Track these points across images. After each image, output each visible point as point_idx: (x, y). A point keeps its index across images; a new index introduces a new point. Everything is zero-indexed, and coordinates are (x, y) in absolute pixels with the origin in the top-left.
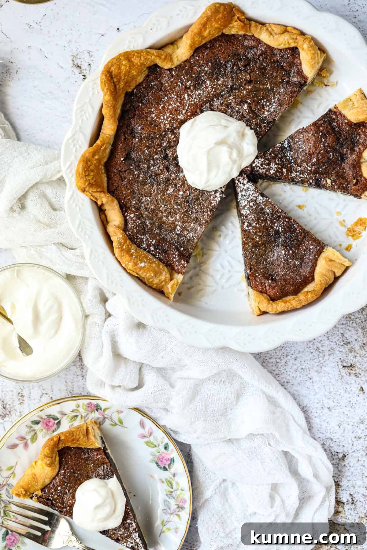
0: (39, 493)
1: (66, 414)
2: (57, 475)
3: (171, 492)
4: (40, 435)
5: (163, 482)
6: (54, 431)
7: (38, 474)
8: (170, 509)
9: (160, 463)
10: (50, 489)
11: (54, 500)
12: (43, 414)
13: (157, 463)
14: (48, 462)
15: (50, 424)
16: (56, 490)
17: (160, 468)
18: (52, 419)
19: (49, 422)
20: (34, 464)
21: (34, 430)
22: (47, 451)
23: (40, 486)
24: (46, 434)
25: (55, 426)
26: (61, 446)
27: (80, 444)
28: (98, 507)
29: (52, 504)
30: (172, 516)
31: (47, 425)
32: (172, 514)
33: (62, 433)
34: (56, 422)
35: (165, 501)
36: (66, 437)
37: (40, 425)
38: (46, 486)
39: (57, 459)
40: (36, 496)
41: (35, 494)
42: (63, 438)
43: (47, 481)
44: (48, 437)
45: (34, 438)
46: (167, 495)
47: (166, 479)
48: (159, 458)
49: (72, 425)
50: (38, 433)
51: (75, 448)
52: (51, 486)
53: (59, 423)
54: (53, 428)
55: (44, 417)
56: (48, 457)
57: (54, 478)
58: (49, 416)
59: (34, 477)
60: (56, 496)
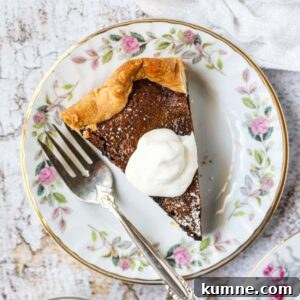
0: (94, 128)
1: (155, 38)
2: (122, 112)
3: (258, 169)
4: (116, 55)
5: (251, 154)
6: (134, 55)
7: (99, 103)
8: (250, 188)
9: (253, 130)
10: (108, 126)
11: (109, 141)
12: (128, 30)
13: (250, 129)
14: (119, 90)
15: (133, 45)
16: (115, 130)
17: (253, 135)
18: (136, 40)
19: (132, 42)
20: (96, 90)
21: (111, 47)
22: (122, 75)
23: (97, 119)
24: (123, 56)
25: (138, 49)
26: (139, 75)
27: (162, 80)
28: (164, 163)
29: (105, 146)
30: (250, 199)
31: (128, 45)
32: (251, 195)
33: (147, 59)
34: (141, 44)
35: (247, 178)
36: (151, 64)
37: (119, 43)
38: (104, 122)
39: (130, 90)
40: (89, 130)
41: (88, 127)
42: (146, 65)
43: (108, 116)
44: (125, 61)
45: (108, 57)
46: (251, 171)
47: (256, 152)
48: (254, 123)
49: (159, 54)
50: (114, 52)
51: (154, 83)
52: (111, 123)
53: (143, 47)
54: (135, 51)
55: (128, 34)
56: (120, 83)
57: (116, 115)
58: (134, 35)
59: (94, 106)
60: (112, 138)
